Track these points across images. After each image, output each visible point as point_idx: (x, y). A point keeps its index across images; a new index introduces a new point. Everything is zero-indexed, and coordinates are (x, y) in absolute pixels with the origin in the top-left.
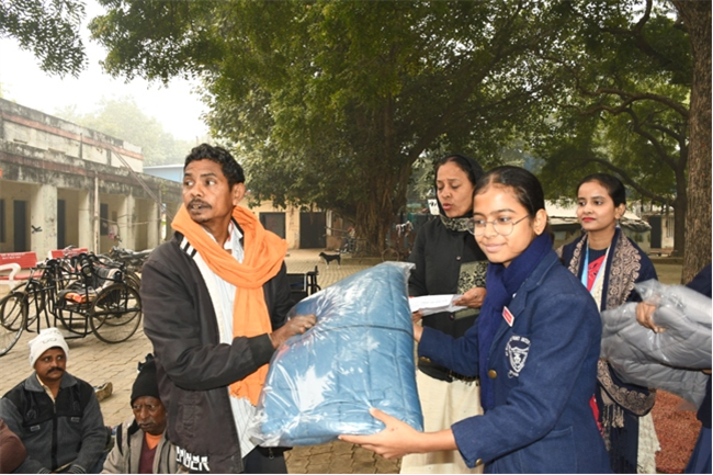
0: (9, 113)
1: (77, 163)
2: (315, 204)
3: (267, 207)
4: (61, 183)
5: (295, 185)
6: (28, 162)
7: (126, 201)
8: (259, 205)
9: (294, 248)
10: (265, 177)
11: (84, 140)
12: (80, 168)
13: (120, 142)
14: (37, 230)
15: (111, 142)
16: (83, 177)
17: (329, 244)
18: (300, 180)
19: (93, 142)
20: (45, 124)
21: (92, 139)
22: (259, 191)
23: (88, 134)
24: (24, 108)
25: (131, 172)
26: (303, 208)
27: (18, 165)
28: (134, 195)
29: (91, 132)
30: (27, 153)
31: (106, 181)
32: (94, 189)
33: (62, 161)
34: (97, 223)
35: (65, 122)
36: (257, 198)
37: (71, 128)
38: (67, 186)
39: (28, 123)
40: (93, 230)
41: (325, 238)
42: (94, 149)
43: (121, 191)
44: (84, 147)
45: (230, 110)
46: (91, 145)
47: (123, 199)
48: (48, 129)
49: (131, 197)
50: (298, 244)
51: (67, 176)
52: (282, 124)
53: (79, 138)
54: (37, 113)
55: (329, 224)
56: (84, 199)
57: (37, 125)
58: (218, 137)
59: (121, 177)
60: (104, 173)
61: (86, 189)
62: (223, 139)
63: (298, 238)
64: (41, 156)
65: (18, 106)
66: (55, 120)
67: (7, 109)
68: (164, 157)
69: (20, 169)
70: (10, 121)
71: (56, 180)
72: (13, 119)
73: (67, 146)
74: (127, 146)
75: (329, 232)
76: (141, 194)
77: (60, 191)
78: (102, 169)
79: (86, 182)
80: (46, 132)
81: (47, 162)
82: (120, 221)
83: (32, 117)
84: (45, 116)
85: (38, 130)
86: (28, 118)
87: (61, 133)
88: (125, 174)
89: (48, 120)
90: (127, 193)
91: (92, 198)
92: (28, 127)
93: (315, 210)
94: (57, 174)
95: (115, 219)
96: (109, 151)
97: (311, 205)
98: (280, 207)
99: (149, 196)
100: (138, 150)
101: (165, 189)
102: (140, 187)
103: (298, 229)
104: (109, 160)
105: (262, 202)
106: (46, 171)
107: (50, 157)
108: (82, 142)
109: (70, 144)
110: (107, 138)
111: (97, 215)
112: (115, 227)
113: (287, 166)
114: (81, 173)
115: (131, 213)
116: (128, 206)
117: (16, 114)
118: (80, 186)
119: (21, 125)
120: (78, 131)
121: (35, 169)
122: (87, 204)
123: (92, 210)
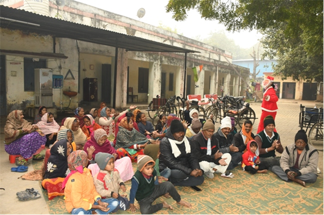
0: (187, 42)
1: (211, 61)
2: (314, 79)
3: (290, 80)
4: (206, 69)
5: (305, 70)
6: (196, 61)
7: (227, 76)
8: (286, 79)
9: (299, 100)
10: (290, 66)
11: (211, 51)
12: (212, 62)
13: (224, 51)
14: (197, 87)
15: (221, 52)
16: (213, 66)
17: (318, 98)
18: (308, 68)
19: (214, 52)
20: (198, 45)
21: (214, 50)
22: (287, 72)
23: (212, 48)
24: (192, 40)
25: (230, 64)
26: (307, 81)
27: (193, 62)
28: (231, 74)
29: (213, 47)
30: (196, 57)
31: (221, 68)
32: (216, 71)
33: (206, 60)
34: (217, 84)
35: (205, 44)
36: (286, 76)
37: (206, 46)
38: (208, 70)
39: (192, 45)
40: (215, 87)
41: (316, 95)
42: (214, 54)
43: (226, 72)
44: (211, 54)
45: (280, 37)
46: (213, 53)
47: (226, 75)
48: (199, 47)
49: (229, 74)
50: (301, 98)
51: (208, 66)
52: (310, 44)
53: (209, 50)
54: (196, 41)
55: (319, 89)
56: (213, 75)
57: (196, 46)
58: (266, 48)
59: (226, 66)
60: (220, 65)
61: (214, 71)
62: (269, 49)
63: (302, 95)
64: (199, 58)
65: (190, 39)
66: (201, 43)
67: (186, 40)
68: (236, 56)
69: (193, 64)
70: (187, 45)
71: (204, 68)
72: (189, 44)
73: (205, 54)
74: (227, 53)
75: (318, 93)
76: (233, 73)
77: (205, 72)
78: (220, 63)
79: (214, 68)
80: (198, 48)
81: (202, 60)
82: (224, 84)
83: (194, 43)
84: (198, 42)
85: (196, 48)
86: (193, 43)
87: (203, 49)
88: (228, 65)
89: (199, 44)
90: (228, 73)
91: (216, 75)
92: (193, 47)
93: (313, 82)
94: (205, 65)
95: (223, 83)
96: (220, 55)
97: (312, 79)
98: (296, 80)
99: (236, 74)
100: (230, 54)
101: (243, 71)
102: (233, 70)
103: (302, 90)
104: (220, 59)
105: (287, 78)
106: (201, 64)
107: (203, 59)
108: (210, 52)
109: (206, 53)
110: (220, 49)
111: (217, 81)
112: (223, 86)
113: (302, 61)
114: (213, 64)
115: (229, 81)
116: (228, 78)
117: (189, 42)
118: (212, 70)
119: (190, 46)
120: (209, 47)
121: (198, 63)
122: (214, 77)
123: (215, 79)
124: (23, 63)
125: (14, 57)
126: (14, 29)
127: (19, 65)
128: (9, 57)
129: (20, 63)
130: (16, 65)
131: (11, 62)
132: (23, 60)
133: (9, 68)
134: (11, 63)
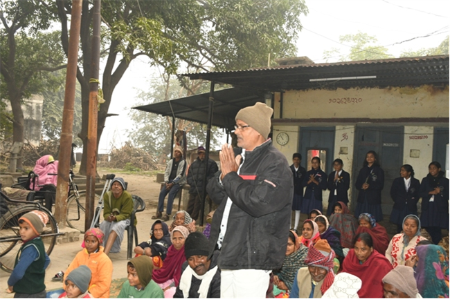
124: (431, 138)
125: (417, 127)
126: (419, 86)
127: (425, 139)
128: (408, 129)
129: (426, 137)
130: (419, 140)
131: (411, 135)
132: (432, 132)
133: (408, 145)
134: (411, 138)
